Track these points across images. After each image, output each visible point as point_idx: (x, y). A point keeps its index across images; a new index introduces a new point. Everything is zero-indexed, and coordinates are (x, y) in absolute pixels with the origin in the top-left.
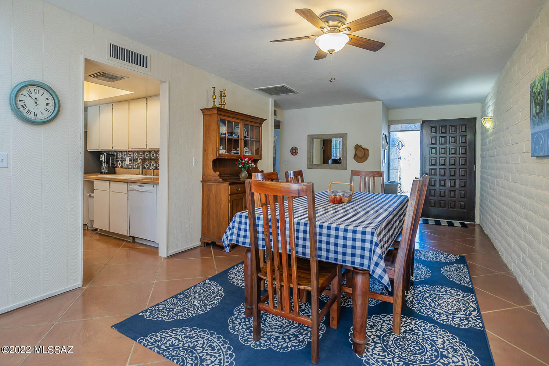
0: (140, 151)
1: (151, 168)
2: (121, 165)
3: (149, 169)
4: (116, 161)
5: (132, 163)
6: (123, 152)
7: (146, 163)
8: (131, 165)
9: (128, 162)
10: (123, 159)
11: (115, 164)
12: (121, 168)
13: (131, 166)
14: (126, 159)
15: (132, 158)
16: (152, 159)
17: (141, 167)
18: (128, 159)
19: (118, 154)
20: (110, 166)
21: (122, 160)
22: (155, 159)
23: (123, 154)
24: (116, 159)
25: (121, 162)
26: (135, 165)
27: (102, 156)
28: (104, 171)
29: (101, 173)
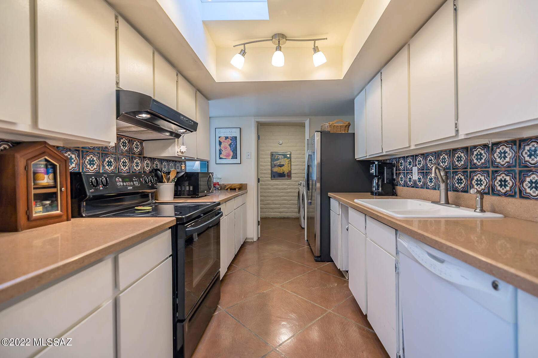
0: (442, 151)
1: (472, 191)
2: (405, 181)
3: (466, 192)
4: (396, 173)
5: (423, 177)
6: (407, 157)
7: (457, 177)
8: (422, 180)
9: (415, 176)
10: (407, 170)
11: (394, 180)
12: (405, 186)
13: (421, 183)
14: (412, 170)
15: (423, 167)
16: (475, 166)
17: (443, 186)
18: (415, 169)
19: (399, 162)
20: (385, 182)
21: (406, 172)
22: (486, 167)
23: (407, 161)
24: (396, 170)
25: (404, 176)
26: (431, 182)
27: (373, 166)
28: (376, 190)
29: (372, 193)
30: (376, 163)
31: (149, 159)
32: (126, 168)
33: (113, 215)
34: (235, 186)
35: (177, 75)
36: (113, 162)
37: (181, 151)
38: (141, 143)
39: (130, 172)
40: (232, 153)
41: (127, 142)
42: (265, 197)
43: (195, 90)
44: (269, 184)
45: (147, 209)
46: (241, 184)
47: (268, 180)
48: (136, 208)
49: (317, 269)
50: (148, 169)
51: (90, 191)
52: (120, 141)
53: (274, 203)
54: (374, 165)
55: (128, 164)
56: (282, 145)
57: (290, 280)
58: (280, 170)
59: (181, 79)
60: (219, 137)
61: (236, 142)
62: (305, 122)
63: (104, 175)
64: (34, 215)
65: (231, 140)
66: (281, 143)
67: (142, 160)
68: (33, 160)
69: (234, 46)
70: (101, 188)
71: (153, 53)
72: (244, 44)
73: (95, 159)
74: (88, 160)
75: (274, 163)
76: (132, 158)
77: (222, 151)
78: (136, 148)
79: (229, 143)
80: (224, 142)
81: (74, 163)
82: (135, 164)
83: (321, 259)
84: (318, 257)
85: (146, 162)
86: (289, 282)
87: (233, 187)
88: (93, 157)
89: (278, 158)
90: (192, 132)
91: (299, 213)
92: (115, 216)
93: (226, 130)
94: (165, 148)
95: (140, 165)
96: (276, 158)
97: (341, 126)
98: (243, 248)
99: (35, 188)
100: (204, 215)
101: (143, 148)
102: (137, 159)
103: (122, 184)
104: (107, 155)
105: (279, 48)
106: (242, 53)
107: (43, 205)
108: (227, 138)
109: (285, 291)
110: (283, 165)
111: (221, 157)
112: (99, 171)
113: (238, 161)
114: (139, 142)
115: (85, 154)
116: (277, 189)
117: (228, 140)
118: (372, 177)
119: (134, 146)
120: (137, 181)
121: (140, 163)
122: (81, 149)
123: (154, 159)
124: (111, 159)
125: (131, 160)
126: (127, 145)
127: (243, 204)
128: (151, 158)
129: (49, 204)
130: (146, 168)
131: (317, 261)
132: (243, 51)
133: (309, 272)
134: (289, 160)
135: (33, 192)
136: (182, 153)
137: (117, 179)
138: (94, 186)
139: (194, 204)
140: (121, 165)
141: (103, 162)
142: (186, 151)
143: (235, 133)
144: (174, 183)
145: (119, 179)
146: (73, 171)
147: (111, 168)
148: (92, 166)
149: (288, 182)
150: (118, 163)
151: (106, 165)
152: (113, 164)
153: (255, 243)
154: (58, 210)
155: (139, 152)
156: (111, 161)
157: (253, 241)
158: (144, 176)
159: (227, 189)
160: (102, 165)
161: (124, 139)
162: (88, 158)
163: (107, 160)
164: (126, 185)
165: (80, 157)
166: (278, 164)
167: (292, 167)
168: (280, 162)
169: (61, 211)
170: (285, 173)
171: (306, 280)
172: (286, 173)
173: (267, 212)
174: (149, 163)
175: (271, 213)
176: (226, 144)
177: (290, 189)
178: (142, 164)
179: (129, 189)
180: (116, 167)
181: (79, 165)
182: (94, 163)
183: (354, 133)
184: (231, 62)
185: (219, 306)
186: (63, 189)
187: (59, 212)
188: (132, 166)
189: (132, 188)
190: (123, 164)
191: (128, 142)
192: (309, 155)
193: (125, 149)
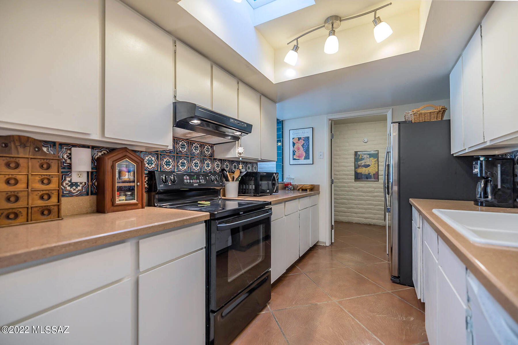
20: (499, 187)
27: (477, 164)
28: (480, 197)
29: (476, 202)
30: (482, 159)
31: (219, 161)
32: (197, 168)
33: (177, 207)
34: (306, 187)
35: (238, 83)
36: (186, 163)
37: (239, 152)
38: (212, 147)
39: (201, 171)
40: (304, 154)
41: (198, 146)
42: (348, 200)
43: (259, 95)
44: (352, 187)
45: (207, 203)
46: (312, 185)
47: (351, 182)
48: (199, 202)
49: (391, 292)
50: (218, 169)
51: (160, 186)
52: (193, 145)
53: (358, 207)
54: (478, 162)
55: (199, 165)
56: (367, 143)
57: (351, 298)
58: (365, 171)
59: (242, 86)
60: (293, 138)
61: (309, 142)
62: (386, 114)
63: (174, 174)
64: (117, 202)
65: (304, 140)
66: (366, 141)
67: (213, 161)
68: (117, 161)
69: (288, 44)
70: (170, 184)
71: (212, 67)
72: (297, 39)
73: (171, 160)
74: (165, 161)
75: (358, 163)
76: (203, 160)
77: (296, 152)
78: (207, 151)
79: (302, 144)
80: (297, 143)
81: (154, 163)
82: (205, 165)
83: (400, 280)
84: (395, 277)
85: (216, 163)
86: (349, 299)
87: (304, 188)
88: (169, 159)
89: (363, 157)
90: (247, 134)
91: (385, 221)
92: (177, 208)
93: (298, 131)
94: (228, 150)
95: (210, 165)
96: (360, 158)
97: (430, 113)
98: (312, 251)
99: (118, 182)
100: (243, 213)
101: (213, 151)
102: (208, 161)
103: (188, 181)
104: (180, 157)
105: (332, 32)
106: (295, 48)
107: (126, 195)
108: (299, 139)
109: (341, 308)
110: (369, 166)
111: (294, 158)
112: (174, 171)
113: (310, 161)
114: (209, 146)
115: (163, 157)
116: (361, 191)
117: (301, 140)
118: (476, 179)
119: (205, 149)
120: (204, 179)
121: (210, 164)
122: (159, 153)
123: (224, 160)
124: (184, 161)
125: (202, 161)
126: (199, 149)
127: (313, 206)
128: (221, 160)
129: (130, 194)
130: (216, 168)
131: (394, 282)
132: (296, 47)
133: (380, 293)
134: (376, 159)
135: (117, 185)
136: (240, 154)
137: (185, 177)
138: (163, 182)
139: (247, 202)
140: (193, 166)
141: (177, 163)
142: (243, 152)
143: (308, 133)
144: (238, 182)
145: (186, 177)
146: (153, 170)
147: (184, 168)
148: (168, 166)
149: (376, 185)
150: (190, 164)
151: (180, 166)
152: (186, 164)
153: (327, 247)
154: (135, 200)
155: (209, 154)
156: (184, 162)
157: (325, 245)
158: (210, 175)
159: (299, 190)
160: (177, 165)
161: (196, 144)
162: (165, 160)
163: (181, 161)
164: (193, 183)
165: (158, 159)
166: (363, 164)
167: (379, 167)
168: (365, 162)
169: (137, 201)
170: (371, 174)
171: (372, 303)
172: (373, 174)
173: (350, 217)
174: (219, 164)
175: (356, 217)
176: (299, 145)
177: (378, 192)
178: (212, 164)
179: (195, 186)
180: (189, 167)
181: (158, 166)
182: (170, 164)
183: (450, 120)
184: (285, 61)
185: (269, 306)
186: (138, 183)
187: (135, 201)
188: (203, 167)
189: (197, 185)
190: (194, 165)
191: (200, 147)
192: (388, 152)
193: (197, 152)
